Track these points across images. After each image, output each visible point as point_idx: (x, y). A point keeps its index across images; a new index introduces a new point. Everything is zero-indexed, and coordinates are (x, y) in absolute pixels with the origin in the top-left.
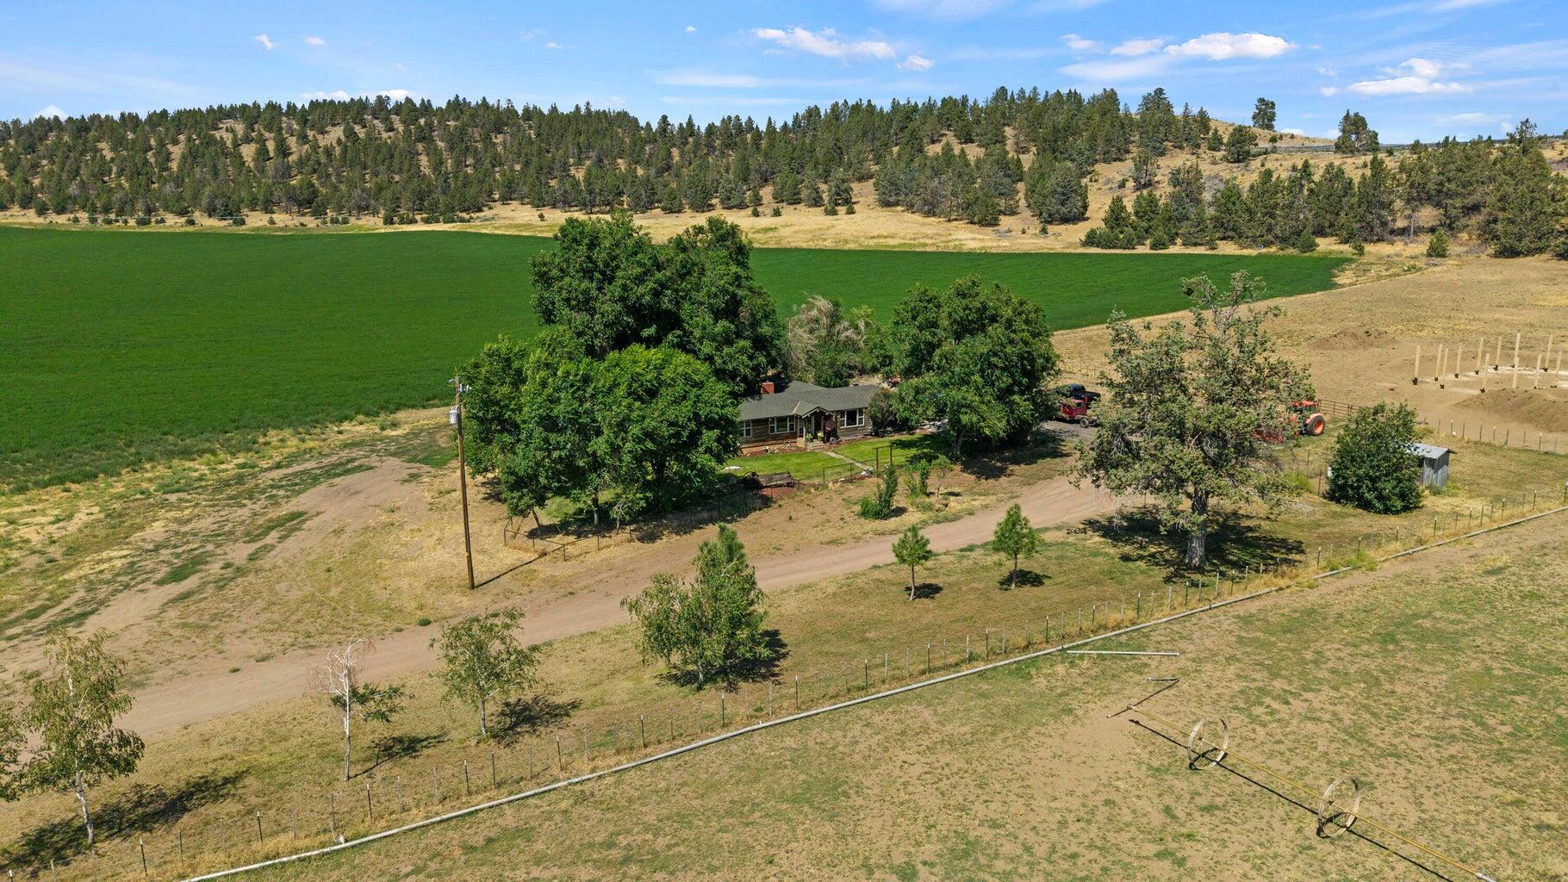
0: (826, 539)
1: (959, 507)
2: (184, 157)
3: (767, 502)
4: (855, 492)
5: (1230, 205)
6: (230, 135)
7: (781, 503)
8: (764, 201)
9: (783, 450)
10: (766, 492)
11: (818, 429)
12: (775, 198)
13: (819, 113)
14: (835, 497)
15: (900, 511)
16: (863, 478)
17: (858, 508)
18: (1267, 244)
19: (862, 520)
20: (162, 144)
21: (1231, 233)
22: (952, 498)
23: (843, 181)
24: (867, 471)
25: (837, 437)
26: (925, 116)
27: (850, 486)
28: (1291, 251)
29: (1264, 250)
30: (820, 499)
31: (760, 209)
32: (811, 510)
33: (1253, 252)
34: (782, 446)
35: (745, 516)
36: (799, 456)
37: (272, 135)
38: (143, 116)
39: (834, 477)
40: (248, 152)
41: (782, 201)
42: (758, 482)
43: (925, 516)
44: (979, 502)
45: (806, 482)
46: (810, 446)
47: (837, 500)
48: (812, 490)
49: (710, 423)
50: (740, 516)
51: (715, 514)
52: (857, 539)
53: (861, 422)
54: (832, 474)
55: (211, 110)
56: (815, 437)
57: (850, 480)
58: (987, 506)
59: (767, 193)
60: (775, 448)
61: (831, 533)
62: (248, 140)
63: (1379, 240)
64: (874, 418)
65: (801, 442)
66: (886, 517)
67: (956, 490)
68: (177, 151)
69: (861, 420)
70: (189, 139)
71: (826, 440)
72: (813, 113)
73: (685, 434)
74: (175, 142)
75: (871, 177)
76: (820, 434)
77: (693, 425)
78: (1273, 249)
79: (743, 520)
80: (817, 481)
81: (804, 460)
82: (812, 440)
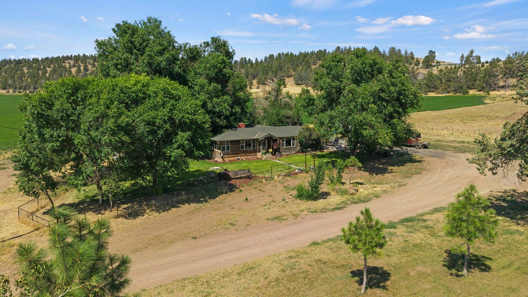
0: (271, 216)
1: (367, 192)
2: (51, 71)
3: (232, 188)
4: (292, 182)
5: (431, 79)
6: (69, 65)
7: (242, 189)
8: (254, 84)
9: (249, 159)
10: (233, 182)
11: (269, 147)
12: (258, 83)
13: (274, 57)
14: (279, 185)
15: (325, 195)
16: (297, 174)
17: (295, 193)
18: (449, 92)
19: (299, 201)
20: (45, 67)
21: (432, 89)
22: (360, 186)
23: (282, 76)
24: (299, 169)
25: (280, 153)
26: (311, 56)
27: (289, 178)
28: (458, 94)
29: (447, 95)
30: (269, 186)
31: (252, 87)
32: (262, 193)
33: (443, 95)
34: (249, 157)
35: (214, 198)
36: (257, 162)
37: (83, 65)
38: (40, 59)
39: (279, 173)
40: (74, 70)
41: (260, 84)
42: (228, 175)
43: (344, 198)
44: (378, 189)
45: (261, 176)
46: (265, 157)
47: (280, 187)
48: (264, 180)
49: (183, 126)
50: (210, 198)
51: (192, 196)
52: (296, 216)
53: (293, 145)
54: (277, 171)
55: (63, 57)
56: (268, 152)
57: (289, 175)
58: (386, 192)
59: (255, 82)
60: (244, 158)
61: (276, 211)
62: (74, 66)
63: (493, 90)
64: (301, 143)
65: (259, 155)
66: (315, 199)
67: (360, 181)
68: (49, 70)
69: (293, 143)
70: (54, 66)
71: (274, 154)
72: (271, 56)
73: (161, 132)
74: (49, 67)
75: (292, 76)
76: (270, 150)
77: (168, 126)
78: (451, 94)
79: (212, 201)
80: (267, 175)
81: (261, 164)
82: (265, 154)
